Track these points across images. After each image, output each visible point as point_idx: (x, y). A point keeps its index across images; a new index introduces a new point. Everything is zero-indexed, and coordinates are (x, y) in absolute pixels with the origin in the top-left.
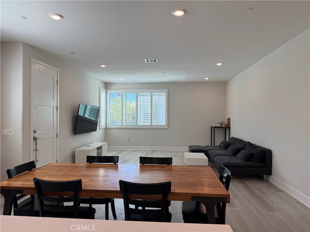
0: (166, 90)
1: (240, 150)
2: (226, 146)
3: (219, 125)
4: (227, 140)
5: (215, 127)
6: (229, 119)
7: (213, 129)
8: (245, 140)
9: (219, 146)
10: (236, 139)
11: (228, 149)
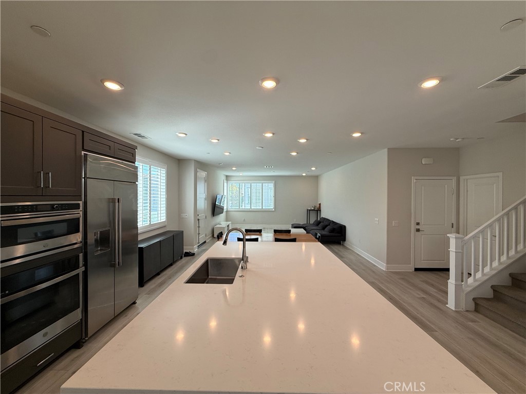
0: (274, 182)
1: (327, 226)
2: (318, 223)
3: (313, 208)
4: (319, 219)
5: (310, 210)
6: (320, 204)
7: (309, 211)
8: (330, 219)
9: (313, 224)
10: (325, 219)
11: (319, 226)
